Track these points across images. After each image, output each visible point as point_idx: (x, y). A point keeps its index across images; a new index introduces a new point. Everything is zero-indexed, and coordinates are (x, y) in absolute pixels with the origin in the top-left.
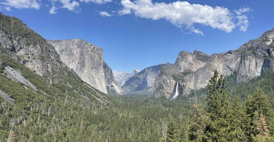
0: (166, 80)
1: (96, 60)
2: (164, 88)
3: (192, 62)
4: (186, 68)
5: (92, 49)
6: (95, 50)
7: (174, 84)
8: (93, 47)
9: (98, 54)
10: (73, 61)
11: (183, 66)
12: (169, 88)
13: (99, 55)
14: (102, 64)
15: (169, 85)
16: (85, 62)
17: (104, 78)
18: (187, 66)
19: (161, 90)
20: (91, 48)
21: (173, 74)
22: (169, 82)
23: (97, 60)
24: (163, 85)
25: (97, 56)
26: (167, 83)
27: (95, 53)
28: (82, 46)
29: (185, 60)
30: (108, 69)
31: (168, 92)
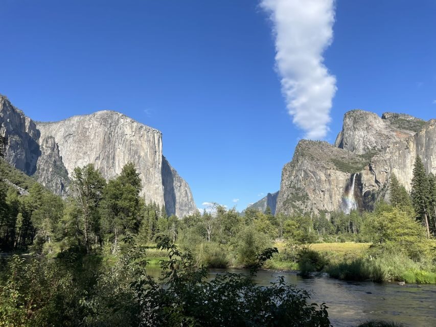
0: (312, 172)
1: (142, 154)
2: (308, 199)
3: (385, 132)
4: (371, 145)
5: (134, 130)
6: (142, 133)
7: (342, 185)
8: (136, 126)
9: (150, 140)
10: (85, 153)
11: (361, 142)
12: (327, 196)
13: (151, 145)
14: (157, 164)
15: (326, 186)
16: (117, 158)
17: (161, 196)
18: (373, 139)
19: (298, 203)
20: (132, 128)
21: (333, 157)
22: (323, 178)
23: (146, 155)
24: (303, 190)
25: (145, 145)
26: (319, 181)
27: (142, 139)
28: (110, 122)
29: (365, 126)
30: (180, 182)
31: (323, 209)
